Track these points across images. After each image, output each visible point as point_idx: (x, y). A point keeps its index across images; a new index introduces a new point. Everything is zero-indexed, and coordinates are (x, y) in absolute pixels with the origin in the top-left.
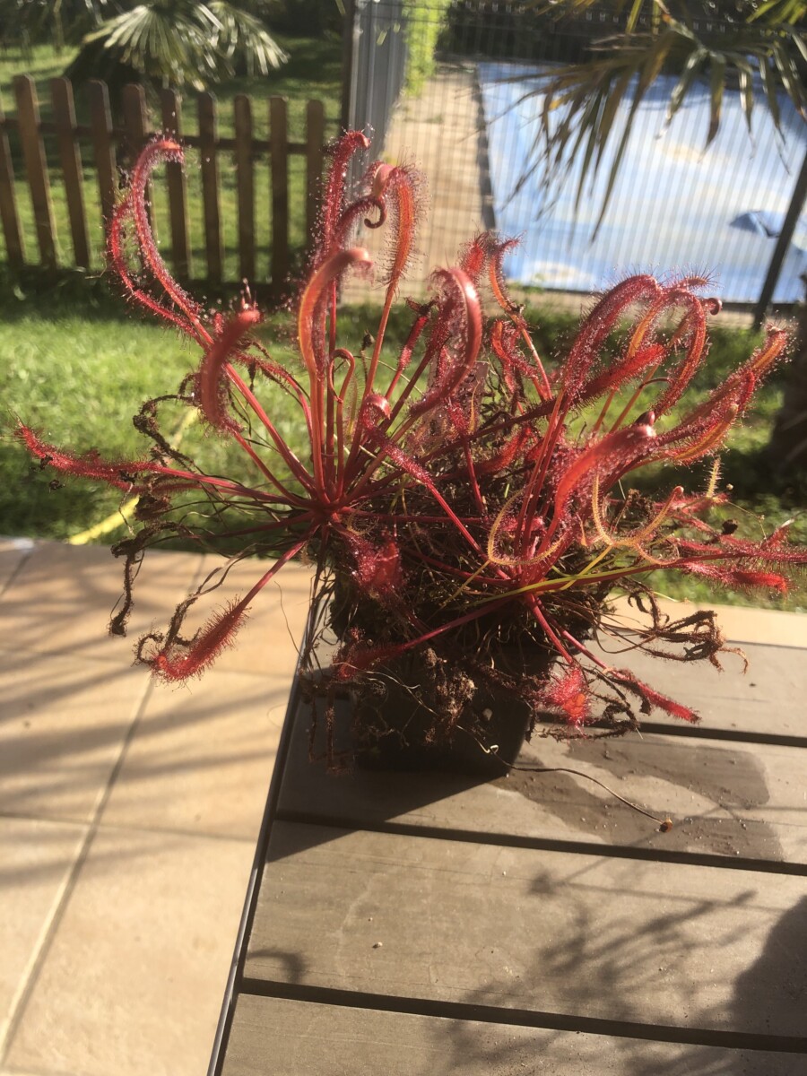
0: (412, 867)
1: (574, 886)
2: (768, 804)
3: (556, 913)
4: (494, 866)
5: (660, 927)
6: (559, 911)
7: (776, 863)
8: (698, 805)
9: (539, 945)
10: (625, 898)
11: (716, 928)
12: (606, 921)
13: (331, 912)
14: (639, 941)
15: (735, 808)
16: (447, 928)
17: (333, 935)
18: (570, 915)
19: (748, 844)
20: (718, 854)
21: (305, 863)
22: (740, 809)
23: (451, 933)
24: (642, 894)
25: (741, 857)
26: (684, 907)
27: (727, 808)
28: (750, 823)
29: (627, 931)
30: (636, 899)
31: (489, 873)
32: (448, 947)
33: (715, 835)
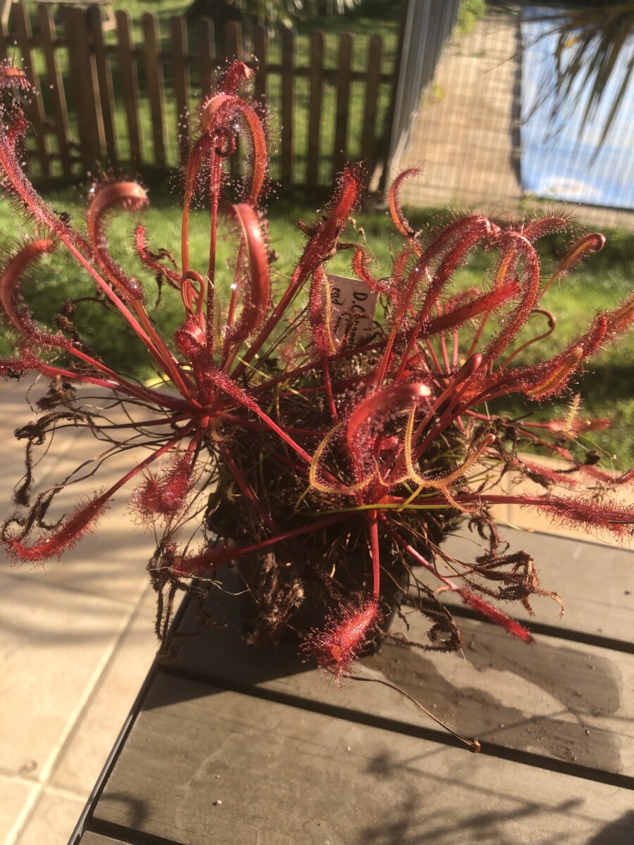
0: (267, 731)
1: (411, 770)
2: (617, 713)
3: (387, 793)
4: (341, 740)
5: (482, 823)
6: (391, 794)
7: (612, 774)
8: (548, 706)
9: (364, 824)
10: (455, 789)
11: (537, 832)
12: (432, 809)
13: (184, 765)
14: (459, 835)
15: (583, 713)
16: (284, 795)
17: (181, 787)
18: (400, 798)
19: (588, 752)
20: (556, 758)
21: (174, 715)
22: (587, 714)
23: (286, 800)
24: (472, 788)
25: (579, 764)
26: (509, 806)
27: (575, 712)
28: (595, 731)
29: (450, 822)
30: (466, 792)
31: (335, 747)
32: (280, 814)
33: (557, 738)
